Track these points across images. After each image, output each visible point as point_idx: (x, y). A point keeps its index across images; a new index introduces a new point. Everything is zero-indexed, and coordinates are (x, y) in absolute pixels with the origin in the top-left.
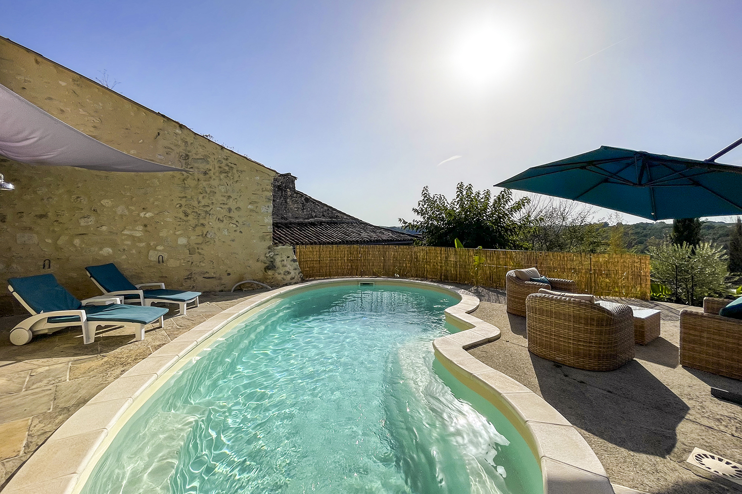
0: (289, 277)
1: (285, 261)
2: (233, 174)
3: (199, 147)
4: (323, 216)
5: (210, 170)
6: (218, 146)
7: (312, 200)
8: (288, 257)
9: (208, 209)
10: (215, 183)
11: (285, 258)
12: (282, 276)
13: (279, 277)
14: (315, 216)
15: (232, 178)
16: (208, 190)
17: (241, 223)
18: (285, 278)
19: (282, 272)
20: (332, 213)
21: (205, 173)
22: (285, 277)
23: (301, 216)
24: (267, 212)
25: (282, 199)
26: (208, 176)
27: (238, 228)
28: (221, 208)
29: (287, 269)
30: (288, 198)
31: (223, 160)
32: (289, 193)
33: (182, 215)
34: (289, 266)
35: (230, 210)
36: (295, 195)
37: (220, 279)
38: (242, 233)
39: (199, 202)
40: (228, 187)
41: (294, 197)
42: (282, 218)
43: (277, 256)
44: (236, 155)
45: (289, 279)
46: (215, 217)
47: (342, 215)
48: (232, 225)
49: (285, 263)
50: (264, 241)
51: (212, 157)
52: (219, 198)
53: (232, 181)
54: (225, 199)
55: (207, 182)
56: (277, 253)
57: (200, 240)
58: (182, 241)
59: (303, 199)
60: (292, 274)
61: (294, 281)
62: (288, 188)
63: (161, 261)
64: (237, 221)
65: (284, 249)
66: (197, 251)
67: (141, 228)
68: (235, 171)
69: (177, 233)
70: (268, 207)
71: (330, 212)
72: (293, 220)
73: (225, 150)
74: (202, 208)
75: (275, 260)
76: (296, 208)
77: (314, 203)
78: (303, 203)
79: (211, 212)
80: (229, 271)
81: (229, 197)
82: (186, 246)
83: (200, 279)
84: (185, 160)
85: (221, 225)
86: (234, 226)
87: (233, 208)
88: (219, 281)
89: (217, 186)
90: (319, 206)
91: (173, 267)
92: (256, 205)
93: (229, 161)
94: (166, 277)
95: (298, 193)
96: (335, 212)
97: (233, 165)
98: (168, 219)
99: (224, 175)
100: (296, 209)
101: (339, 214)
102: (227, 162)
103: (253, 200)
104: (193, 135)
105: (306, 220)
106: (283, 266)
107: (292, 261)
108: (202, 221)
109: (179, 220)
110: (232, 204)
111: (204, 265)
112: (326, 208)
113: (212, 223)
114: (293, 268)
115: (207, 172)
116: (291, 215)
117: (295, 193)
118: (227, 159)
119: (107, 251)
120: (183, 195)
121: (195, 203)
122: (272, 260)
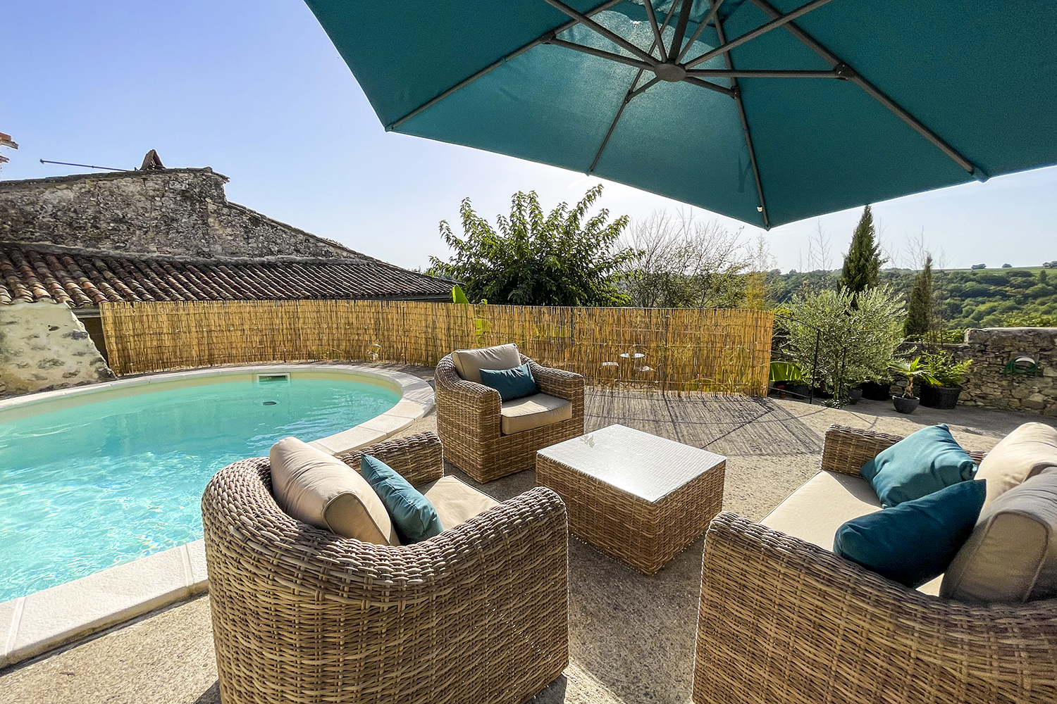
0: (57, 372)
1: (42, 336)
4: (298, 251)
7: (269, 222)
8: (54, 328)
11: (42, 330)
12: (35, 371)
13: (26, 374)
14: (278, 251)
18: (45, 375)
19: (33, 363)
20: (317, 246)
22: (43, 373)
23: (242, 250)
25: (195, 217)
29: (50, 355)
30: (208, 216)
32: (211, 207)
34: (55, 348)
36: (225, 211)
41: (224, 215)
42: (198, 254)
45: (60, 377)
47: (339, 251)
49: (42, 341)
56: (12, 321)
59: (245, 218)
60: (67, 365)
62: (207, 196)
65: (39, 311)
71: (311, 245)
72: (223, 258)
75: (5, 336)
76: (231, 235)
77: (273, 227)
78: (246, 227)
90: (285, 233)
95: (231, 207)
96: (322, 244)
100: (229, 238)
101: (331, 249)
105: (257, 259)
106: (37, 348)
107: (65, 335)
112: (301, 237)
114: (68, 353)
116: (220, 248)
117: (225, 206)
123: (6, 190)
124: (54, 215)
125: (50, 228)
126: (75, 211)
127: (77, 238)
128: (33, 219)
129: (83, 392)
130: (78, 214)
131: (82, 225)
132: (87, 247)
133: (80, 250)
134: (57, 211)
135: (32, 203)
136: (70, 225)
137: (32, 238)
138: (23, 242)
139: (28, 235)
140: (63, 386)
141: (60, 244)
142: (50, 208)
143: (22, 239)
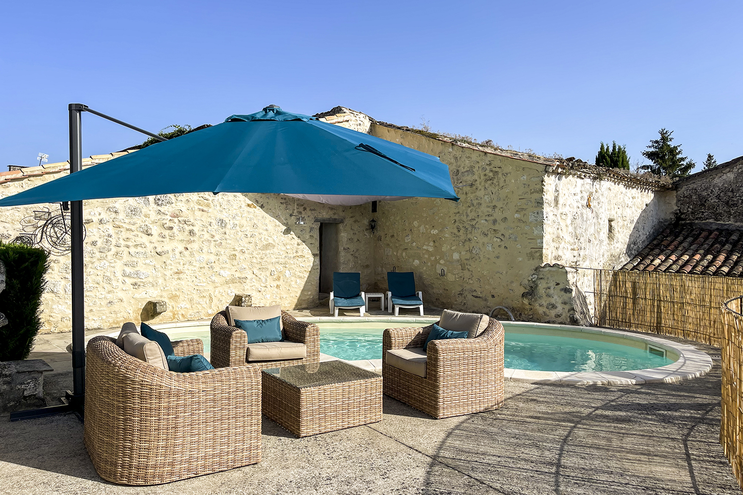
0: (553, 313)
1: (552, 288)
2: (499, 179)
3: (466, 159)
5: (476, 180)
6: (481, 153)
8: (558, 284)
9: (474, 223)
10: (480, 193)
11: (552, 284)
12: (545, 309)
13: (541, 310)
15: (497, 184)
16: (475, 202)
17: (507, 236)
18: (548, 313)
19: (545, 304)
21: (472, 185)
22: (547, 311)
24: (536, 220)
26: (474, 187)
27: (502, 243)
28: (486, 220)
29: (553, 301)
31: (487, 167)
33: (455, 231)
34: (555, 297)
35: (495, 222)
37: (486, 300)
38: (507, 248)
39: (467, 216)
40: (492, 196)
43: (541, 281)
44: (499, 156)
45: (553, 316)
46: (480, 230)
48: (495, 239)
49: (551, 291)
50: (533, 259)
51: (477, 166)
52: (484, 209)
53: (497, 188)
54: (490, 210)
55: (474, 194)
56: (542, 276)
57: (468, 256)
58: (456, 256)
60: (558, 309)
61: (560, 320)
63: (443, 274)
64: (503, 235)
65: (554, 271)
66: (466, 267)
67: (432, 244)
68: (500, 175)
69: (453, 248)
70: (538, 213)
73: (488, 154)
74: (470, 223)
75: (537, 286)
79: (477, 226)
80: (493, 292)
81: (495, 207)
82: (458, 261)
83: (470, 297)
84: (456, 175)
85: (485, 240)
86: (499, 240)
87: (499, 219)
88: (485, 302)
89: (482, 197)
91: (451, 281)
92: (524, 212)
93: (492, 166)
94: (447, 290)
97: (497, 169)
98: (447, 235)
99: (489, 182)
102: (491, 167)
103: (521, 207)
104: (461, 149)
106: (548, 296)
107: (562, 290)
108: (469, 236)
109: (454, 236)
110: (498, 215)
111: (471, 282)
113: (477, 237)
114: (560, 302)
115: (473, 183)
118: (490, 164)
119: (417, 262)
120: (456, 211)
121: (464, 218)
122: (532, 285)
123: (694, 181)
124: (718, 197)
125: (714, 208)
126: (732, 191)
127: (731, 214)
128: (705, 202)
129: (539, 326)
130: (734, 193)
131: (735, 202)
132: (736, 222)
133: (731, 224)
134: (720, 193)
135: (706, 189)
136: (727, 203)
137: (702, 218)
138: (697, 221)
139: (700, 215)
140: (554, 322)
141: (719, 221)
142: (716, 191)
143: (697, 219)
